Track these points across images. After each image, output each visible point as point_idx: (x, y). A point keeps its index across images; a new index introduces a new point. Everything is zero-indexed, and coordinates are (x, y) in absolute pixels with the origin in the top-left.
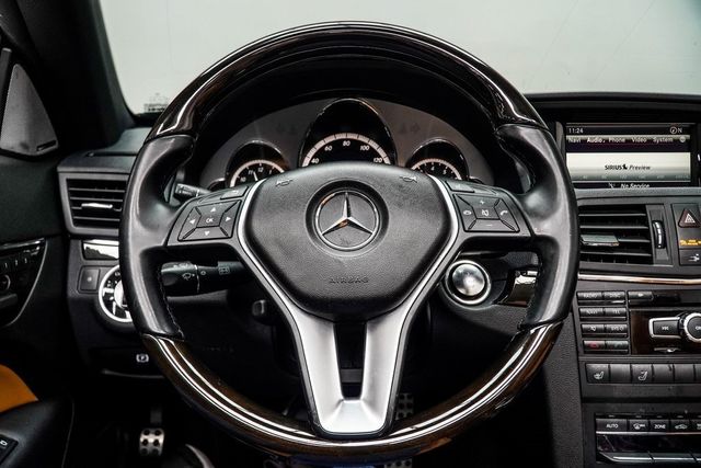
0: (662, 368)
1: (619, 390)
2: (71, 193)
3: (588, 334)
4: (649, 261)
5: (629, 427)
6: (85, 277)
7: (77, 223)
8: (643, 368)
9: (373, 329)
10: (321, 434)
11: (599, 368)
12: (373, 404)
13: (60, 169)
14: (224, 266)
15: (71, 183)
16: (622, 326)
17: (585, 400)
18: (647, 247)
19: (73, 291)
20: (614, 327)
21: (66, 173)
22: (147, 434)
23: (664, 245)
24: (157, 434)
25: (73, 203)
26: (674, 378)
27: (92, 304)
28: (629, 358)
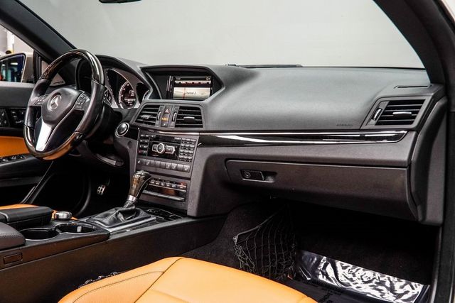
0: (153, 162)
1: (143, 168)
3: (140, 148)
4: (154, 124)
11: (140, 159)
16: (147, 147)
18: (155, 120)
20: (145, 147)
23: (159, 120)
26: (155, 165)
28: (146, 157)
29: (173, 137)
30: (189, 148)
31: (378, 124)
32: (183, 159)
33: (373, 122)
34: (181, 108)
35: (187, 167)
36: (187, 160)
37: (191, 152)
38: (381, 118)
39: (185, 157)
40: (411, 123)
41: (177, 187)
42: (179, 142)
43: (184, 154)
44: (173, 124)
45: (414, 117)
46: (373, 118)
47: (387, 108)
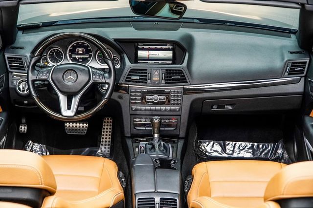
0: (148, 108)
1: (138, 112)
2: (8, 61)
3: (132, 99)
4: (146, 83)
5: (141, 121)
6: (13, 82)
7: (10, 68)
8: (144, 108)
9: (75, 97)
10: (63, 116)
11: (134, 107)
12: (72, 112)
13: (5, 54)
14: (46, 82)
15: (8, 58)
16: (140, 98)
17: (130, 115)
18: (146, 79)
19: (11, 86)
20: (138, 98)
21: (7, 55)
22: (22, 126)
23: (150, 79)
24: (25, 126)
25: (9, 63)
26: (151, 110)
27: (15, 89)
28: (141, 105)
29: (164, 90)
30: (178, 96)
31: (289, 74)
32: (174, 104)
33: (286, 74)
34: (167, 70)
35: (177, 108)
36: (177, 104)
37: (180, 98)
38: (290, 71)
39: (176, 102)
40: (303, 73)
41: (170, 122)
42: (169, 93)
43: (174, 100)
44: (163, 82)
45: (304, 71)
46: (286, 71)
47: (291, 66)
